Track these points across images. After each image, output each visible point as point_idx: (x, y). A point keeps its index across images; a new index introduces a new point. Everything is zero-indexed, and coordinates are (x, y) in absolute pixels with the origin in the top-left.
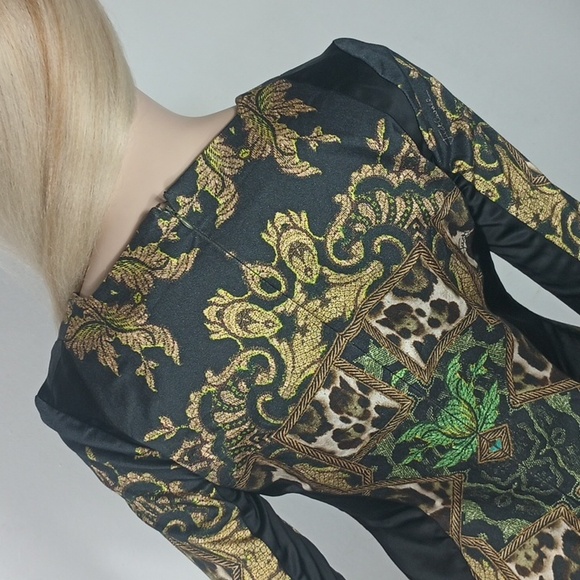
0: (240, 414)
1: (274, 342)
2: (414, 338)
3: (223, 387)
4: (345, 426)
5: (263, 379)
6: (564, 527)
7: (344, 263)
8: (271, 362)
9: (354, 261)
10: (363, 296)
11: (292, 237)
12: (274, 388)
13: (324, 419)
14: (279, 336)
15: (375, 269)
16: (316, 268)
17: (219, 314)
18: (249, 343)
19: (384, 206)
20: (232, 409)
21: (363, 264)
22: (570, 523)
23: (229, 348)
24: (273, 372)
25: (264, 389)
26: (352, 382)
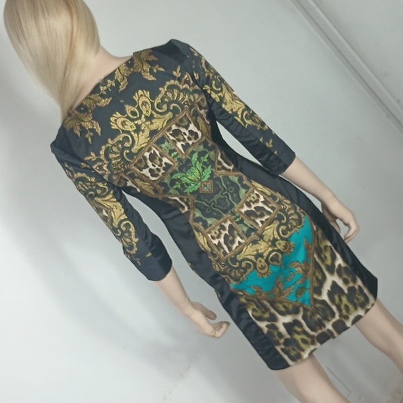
0: (118, 155)
1: (133, 133)
2: (182, 143)
3: (113, 145)
4: (153, 168)
5: (127, 145)
6: (229, 223)
7: (160, 111)
8: (131, 139)
9: (163, 111)
10: (165, 124)
11: (143, 99)
12: (130, 148)
13: (146, 163)
14: (135, 131)
15: (170, 115)
16: (150, 111)
17: (116, 120)
18: (124, 132)
19: (176, 94)
20: (115, 153)
21: (166, 112)
22: (231, 221)
23: (117, 132)
24: (131, 143)
25: (127, 148)
26: (157, 153)
